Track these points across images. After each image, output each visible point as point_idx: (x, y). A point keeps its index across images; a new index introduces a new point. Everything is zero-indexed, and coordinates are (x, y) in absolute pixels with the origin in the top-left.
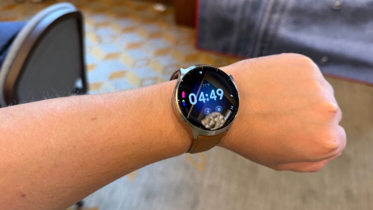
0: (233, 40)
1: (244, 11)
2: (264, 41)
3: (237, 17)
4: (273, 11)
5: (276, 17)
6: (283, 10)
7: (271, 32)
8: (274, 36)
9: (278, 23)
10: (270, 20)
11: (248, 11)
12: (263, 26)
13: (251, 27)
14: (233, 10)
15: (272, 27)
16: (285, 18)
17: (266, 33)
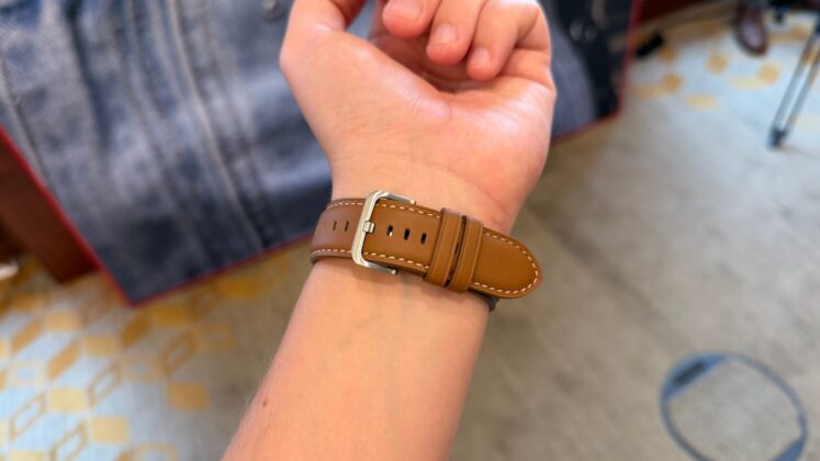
0: (192, 247)
1: (173, 189)
2: (252, 216)
3: (168, 206)
4: (228, 158)
5: (241, 165)
6: (244, 146)
7: (253, 194)
8: (264, 197)
9: (254, 173)
10: (234, 176)
11: (182, 184)
12: (231, 192)
13: (209, 206)
14: (151, 199)
15: (248, 184)
16: (258, 158)
17: (244, 200)
